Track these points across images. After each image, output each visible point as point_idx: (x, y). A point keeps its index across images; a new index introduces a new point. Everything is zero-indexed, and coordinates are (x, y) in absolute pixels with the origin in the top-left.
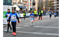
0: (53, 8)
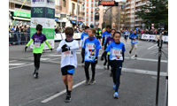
0: (128, 26)
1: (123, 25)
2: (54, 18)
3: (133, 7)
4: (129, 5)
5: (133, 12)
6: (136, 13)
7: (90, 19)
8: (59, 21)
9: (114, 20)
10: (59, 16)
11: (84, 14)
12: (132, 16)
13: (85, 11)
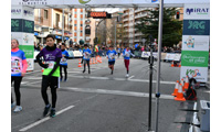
0: (126, 42)
1: (120, 41)
2: (33, 32)
3: (131, 18)
4: (127, 17)
5: (131, 24)
6: (135, 27)
7: (79, 33)
8: (40, 36)
9: (109, 34)
10: (40, 30)
11: (71, 27)
12: (131, 30)
13: (73, 24)
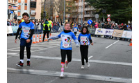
0: (76, 17)
7: (23, 7)
